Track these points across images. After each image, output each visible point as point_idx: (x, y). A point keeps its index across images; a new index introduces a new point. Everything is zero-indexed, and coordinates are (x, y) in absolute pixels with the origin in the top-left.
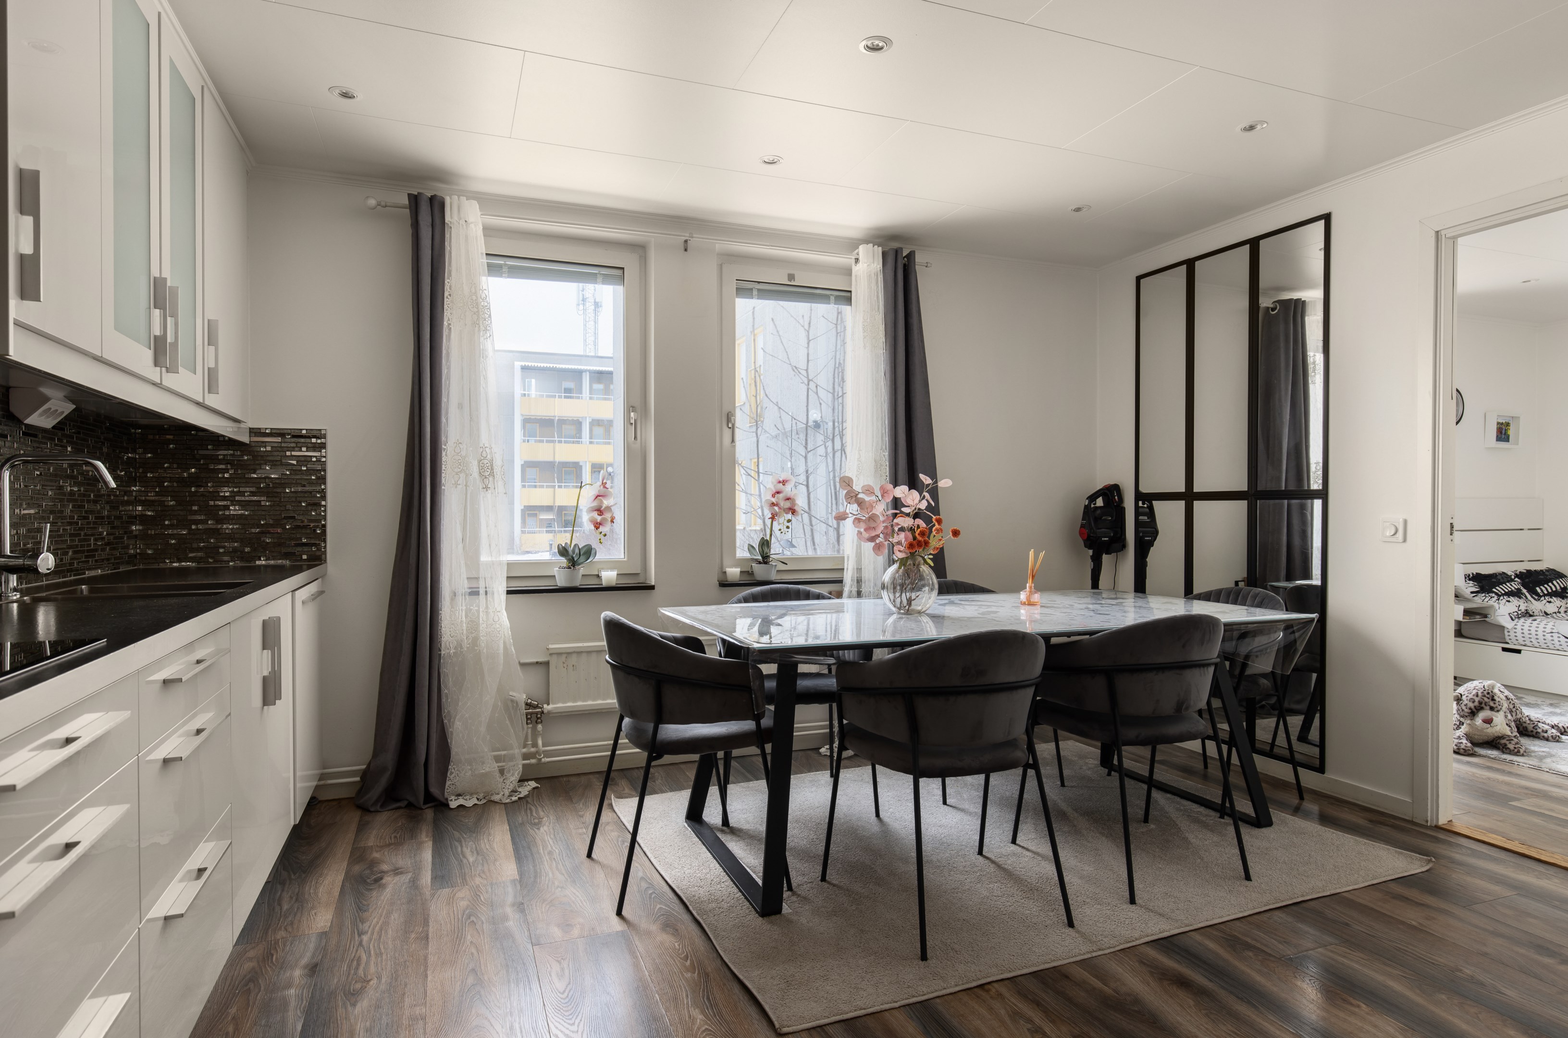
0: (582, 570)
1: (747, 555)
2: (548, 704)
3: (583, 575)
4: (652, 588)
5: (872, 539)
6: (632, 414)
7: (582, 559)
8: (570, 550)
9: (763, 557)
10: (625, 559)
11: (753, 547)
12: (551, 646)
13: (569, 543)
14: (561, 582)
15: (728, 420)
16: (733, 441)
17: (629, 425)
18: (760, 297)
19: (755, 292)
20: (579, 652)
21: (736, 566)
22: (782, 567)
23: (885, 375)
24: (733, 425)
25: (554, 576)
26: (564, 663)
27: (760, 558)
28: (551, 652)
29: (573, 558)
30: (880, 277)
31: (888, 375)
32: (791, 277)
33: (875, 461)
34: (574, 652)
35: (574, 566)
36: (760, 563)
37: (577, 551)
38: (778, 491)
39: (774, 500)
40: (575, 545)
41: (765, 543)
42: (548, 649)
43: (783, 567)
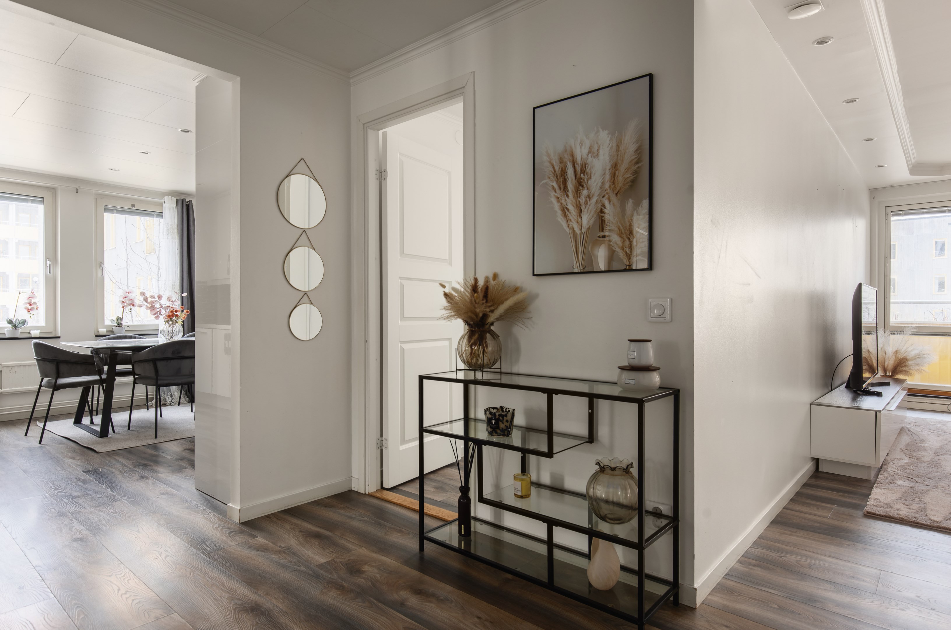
0: (20, 330)
1: (111, 324)
2: (1, 389)
3: (20, 333)
4: (59, 337)
5: (154, 314)
6: (48, 262)
7: (20, 325)
8: (14, 321)
9: (118, 325)
10: (45, 326)
11: (113, 320)
12: (3, 363)
13: (13, 318)
14: (7, 336)
15: (100, 266)
16: (102, 275)
17: (47, 267)
18: (117, 213)
19: (115, 211)
20: (19, 366)
21: (104, 328)
22: (127, 329)
23: (178, 249)
24: (103, 268)
25: (5, 333)
26: (10, 371)
27: (117, 325)
28: (3, 366)
29: (16, 325)
30: (176, 210)
31: (179, 250)
32: (133, 206)
33: (172, 285)
34: (16, 366)
35: (16, 328)
36: (116, 327)
37: (17, 322)
38: (126, 296)
39: (123, 300)
40: (17, 319)
41: (119, 318)
42: (1, 365)
43: (129, 329)
